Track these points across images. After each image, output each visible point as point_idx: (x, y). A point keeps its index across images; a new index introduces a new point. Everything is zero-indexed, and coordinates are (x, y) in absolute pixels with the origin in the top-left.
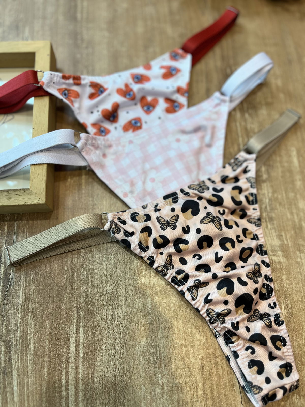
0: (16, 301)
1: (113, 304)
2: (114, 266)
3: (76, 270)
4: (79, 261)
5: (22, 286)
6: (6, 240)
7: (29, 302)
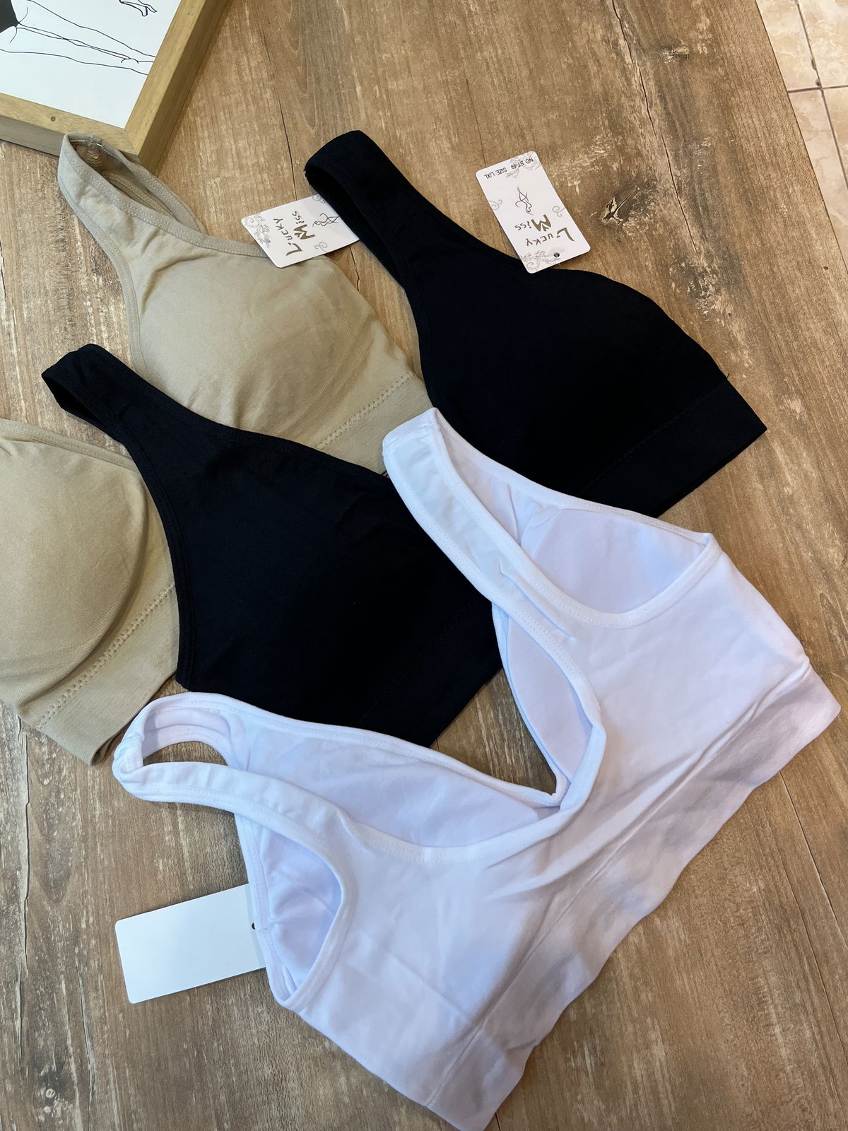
0: (109, 1122)
1: (280, 1098)
2: (270, 1026)
3: (204, 1046)
4: (206, 1028)
5: (113, 1092)
6: (69, 1011)
7: (130, 1119)
